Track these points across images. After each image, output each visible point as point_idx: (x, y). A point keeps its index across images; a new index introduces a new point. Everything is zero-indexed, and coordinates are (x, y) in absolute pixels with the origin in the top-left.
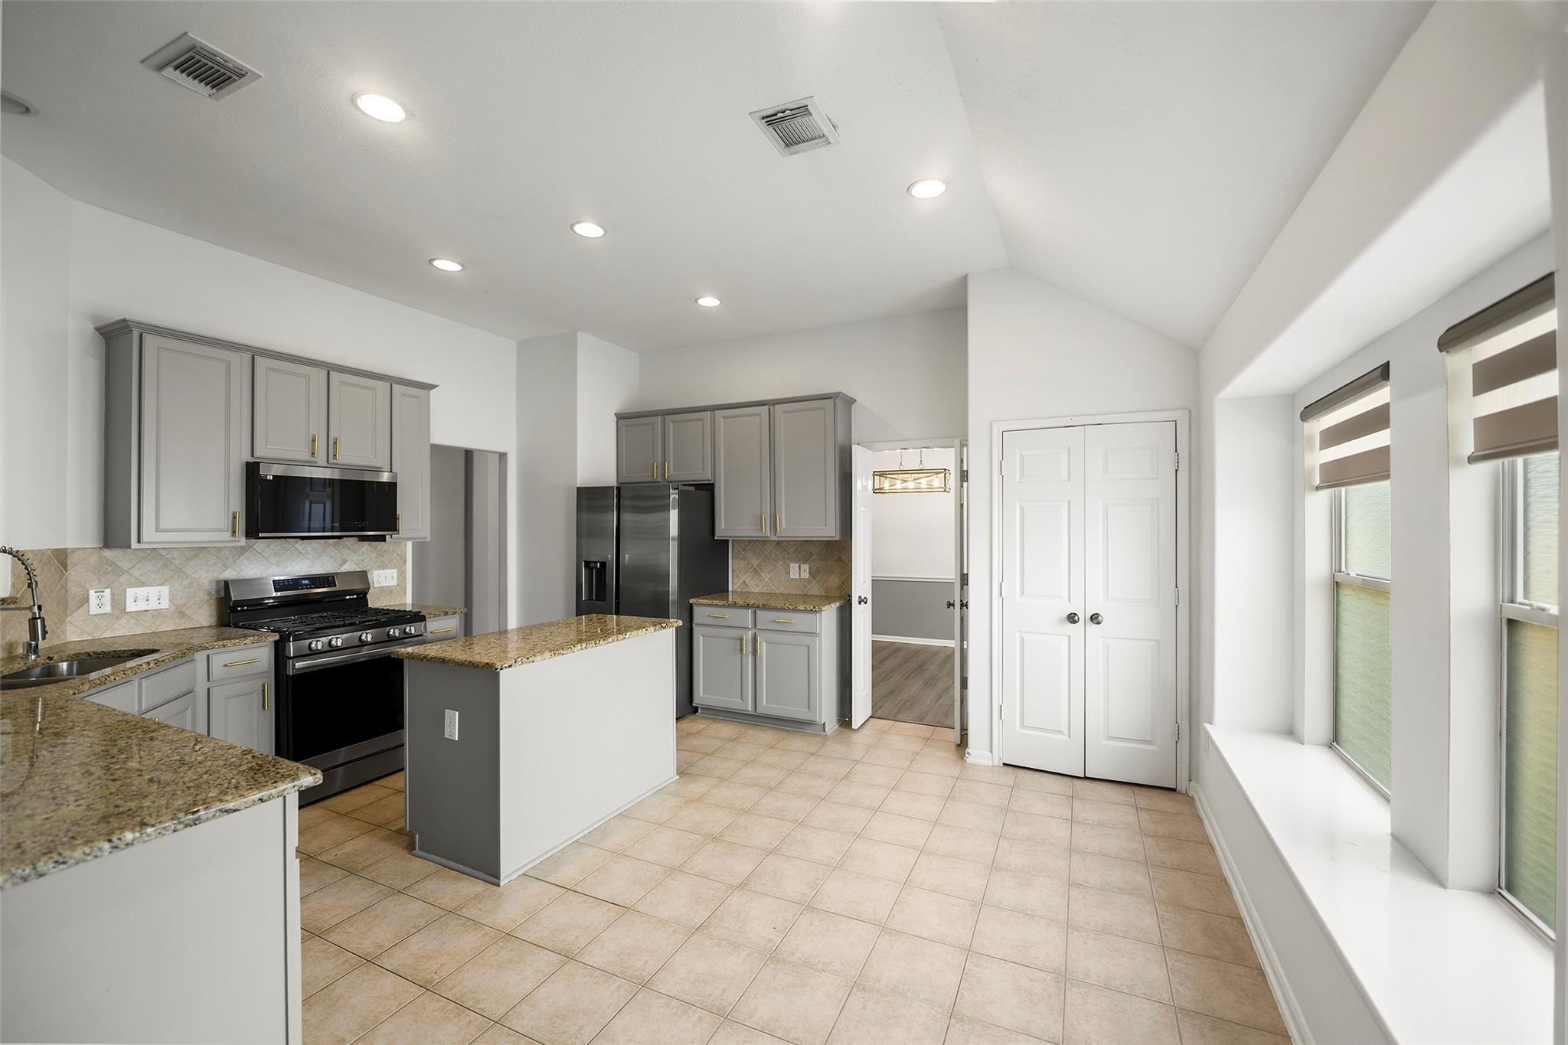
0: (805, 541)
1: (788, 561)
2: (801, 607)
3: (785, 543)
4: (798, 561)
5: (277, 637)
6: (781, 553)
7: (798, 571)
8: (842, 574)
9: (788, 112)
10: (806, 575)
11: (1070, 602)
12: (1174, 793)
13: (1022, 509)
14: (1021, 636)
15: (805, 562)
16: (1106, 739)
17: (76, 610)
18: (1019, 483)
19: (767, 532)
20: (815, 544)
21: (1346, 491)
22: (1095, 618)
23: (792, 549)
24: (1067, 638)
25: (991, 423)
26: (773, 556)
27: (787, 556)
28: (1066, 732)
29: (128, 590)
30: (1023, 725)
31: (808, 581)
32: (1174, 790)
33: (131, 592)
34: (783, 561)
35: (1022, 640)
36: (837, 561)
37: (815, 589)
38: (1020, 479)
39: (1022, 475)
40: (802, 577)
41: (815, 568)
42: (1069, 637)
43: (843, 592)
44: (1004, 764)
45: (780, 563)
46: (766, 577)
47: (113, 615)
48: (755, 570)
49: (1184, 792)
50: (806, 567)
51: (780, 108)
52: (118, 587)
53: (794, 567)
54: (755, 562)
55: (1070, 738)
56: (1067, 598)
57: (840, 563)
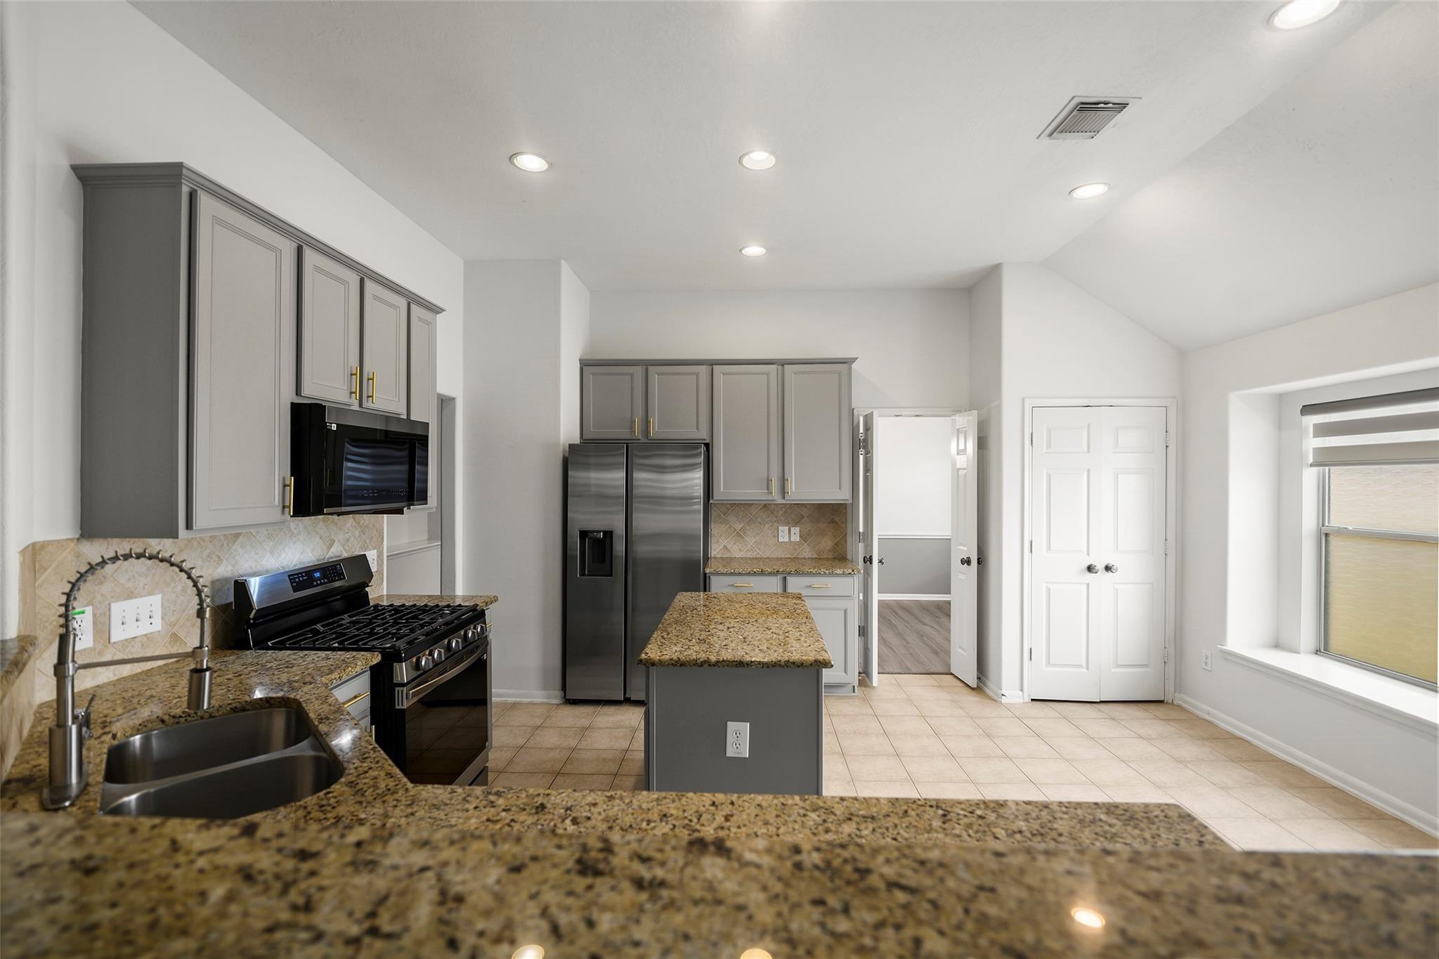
0: (795, 504)
1: (776, 525)
2: (839, 571)
3: (773, 505)
4: (787, 524)
5: (376, 658)
6: (768, 516)
7: (788, 535)
8: (835, 536)
9: (1110, 105)
10: (796, 538)
11: (1088, 555)
12: (1162, 704)
13: (1049, 476)
14: (1047, 586)
15: (796, 525)
16: (1115, 667)
17: (47, 649)
18: (1046, 453)
19: (776, 496)
20: (806, 507)
21: (1329, 470)
22: (1108, 568)
23: (781, 512)
24: (1085, 586)
25: (1023, 399)
26: (759, 520)
27: (775, 519)
28: (1085, 666)
29: (113, 605)
30: (1048, 663)
31: (798, 544)
32: (1162, 702)
33: (118, 609)
34: (770, 524)
35: (1049, 590)
36: (829, 523)
37: (807, 552)
38: (1047, 449)
39: (1049, 446)
40: (792, 540)
41: (806, 531)
42: (1088, 585)
43: (836, 554)
44: (1032, 700)
45: (767, 526)
46: (751, 540)
47: (95, 649)
48: (738, 534)
49: (1171, 702)
50: (796, 530)
51: (1103, 100)
52: (100, 602)
53: (783, 530)
54: (738, 526)
55: (1088, 670)
56: (1086, 553)
57: (832, 525)
